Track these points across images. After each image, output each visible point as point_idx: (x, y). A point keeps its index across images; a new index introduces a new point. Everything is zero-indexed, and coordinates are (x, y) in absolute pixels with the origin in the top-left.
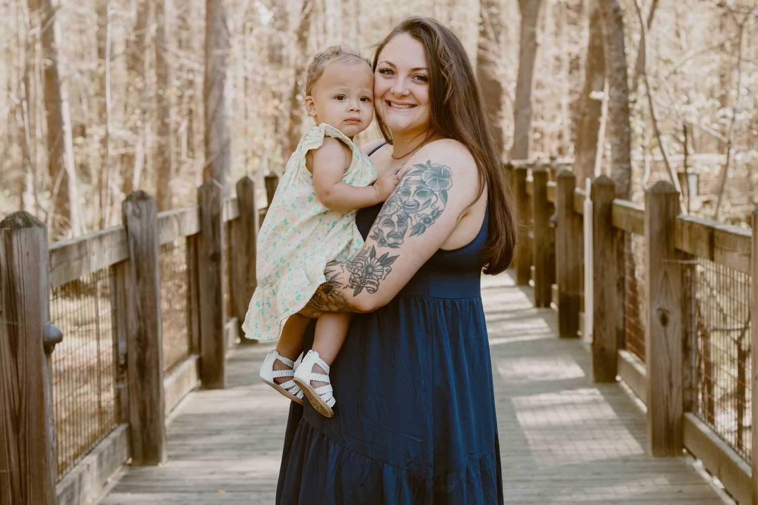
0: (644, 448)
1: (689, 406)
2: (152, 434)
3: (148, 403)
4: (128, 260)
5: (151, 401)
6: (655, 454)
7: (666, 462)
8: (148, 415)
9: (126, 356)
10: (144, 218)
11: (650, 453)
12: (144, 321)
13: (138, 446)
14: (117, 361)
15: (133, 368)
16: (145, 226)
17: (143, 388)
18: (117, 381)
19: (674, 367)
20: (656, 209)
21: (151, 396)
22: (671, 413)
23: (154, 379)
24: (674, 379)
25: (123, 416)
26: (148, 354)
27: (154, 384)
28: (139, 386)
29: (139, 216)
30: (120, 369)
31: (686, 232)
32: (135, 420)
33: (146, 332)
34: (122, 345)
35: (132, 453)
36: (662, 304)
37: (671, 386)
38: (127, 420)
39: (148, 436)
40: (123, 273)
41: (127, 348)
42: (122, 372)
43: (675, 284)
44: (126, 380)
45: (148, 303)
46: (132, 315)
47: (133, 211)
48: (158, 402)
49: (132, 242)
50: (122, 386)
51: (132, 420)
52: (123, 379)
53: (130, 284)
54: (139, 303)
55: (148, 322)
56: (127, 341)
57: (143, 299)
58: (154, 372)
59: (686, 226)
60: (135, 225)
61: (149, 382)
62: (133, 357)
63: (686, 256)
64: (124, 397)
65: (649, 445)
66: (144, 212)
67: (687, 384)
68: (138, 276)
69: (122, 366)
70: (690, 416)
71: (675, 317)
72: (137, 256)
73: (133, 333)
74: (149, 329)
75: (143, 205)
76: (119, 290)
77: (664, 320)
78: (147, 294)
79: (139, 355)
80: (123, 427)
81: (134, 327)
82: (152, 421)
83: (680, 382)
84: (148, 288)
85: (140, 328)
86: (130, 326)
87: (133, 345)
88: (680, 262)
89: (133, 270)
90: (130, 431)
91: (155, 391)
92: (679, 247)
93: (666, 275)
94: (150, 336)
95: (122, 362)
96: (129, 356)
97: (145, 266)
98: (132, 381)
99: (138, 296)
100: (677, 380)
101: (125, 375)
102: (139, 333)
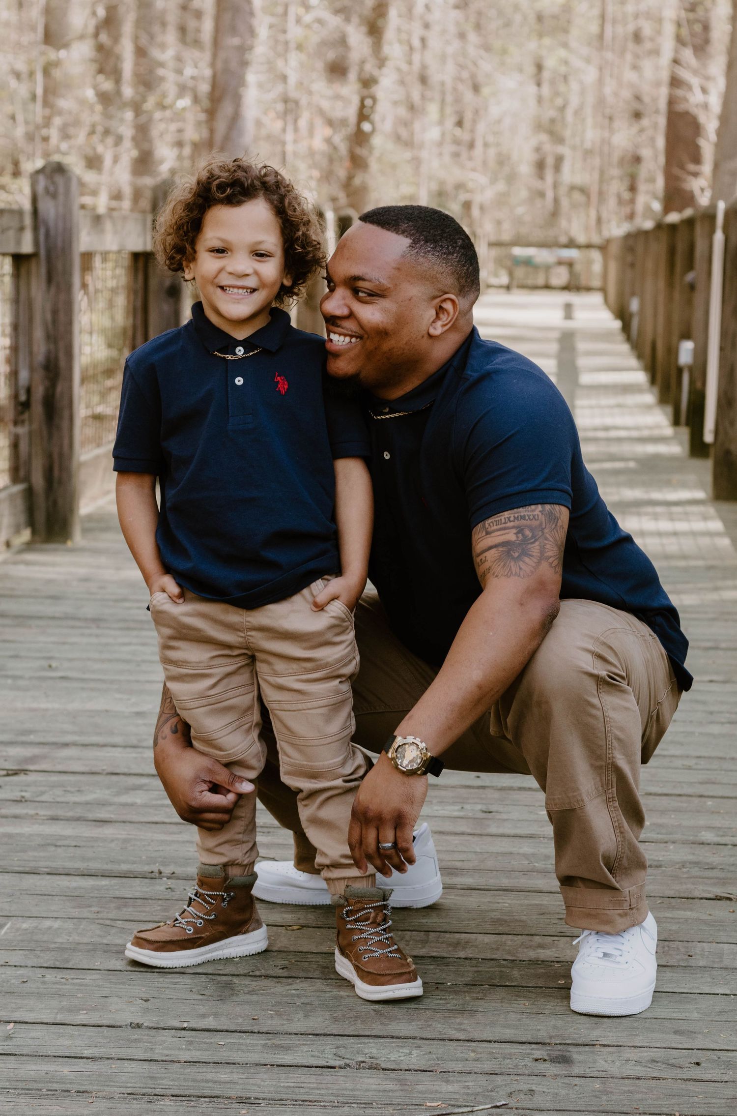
2: (59, 500)
3: (56, 456)
4: (35, 255)
5: (61, 455)
8: (56, 473)
9: (29, 391)
10: (61, 198)
12: (56, 342)
13: (41, 517)
14: (16, 396)
15: (37, 408)
16: (61, 210)
17: (50, 436)
18: (16, 423)
21: (61, 447)
23: (65, 424)
25: (22, 473)
26: (59, 389)
27: (65, 431)
28: (45, 433)
29: (54, 196)
30: (20, 408)
32: (38, 480)
33: (57, 359)
34: (24, 375)
35: (31, 522)
38: (27, 479)
39: (55, 503)
40: (29, 273)
41: (31, 379)
42: (22, 413)
44: (27, 423)
45: (62, 317)
46: (39, 334)
47: (47, 191)
49: (42, 231)
50: (22, 430)
51: (33, 479)
52: (23, 422)
53: (38, 290)
54: (49, 316)
55: (61, 345)
56: (32, 369)
57: (55, 312)
58: (66, 413)
60: (48, 208)
61: (59, 428)
62: (39, 392)
64: (23, 447)
66: (61, 190)
68: (50, 279)
69: (22, 404)
72: (49, 251)
73: (40, 358)
74: (61, 354)
75: (59, 180)
76: (22, 297)
78: (61, 306)
79: (47, 390)
80: (21, 486)
81: (41, 349)
82: (60, 482)
84: (62, 297)
85: (49, 352)
86: (35, 349)
87: (39, 375)
89: (43, 270)
90: (29, 494)
91: (66, 442)
94: (62, 363)
95: (23, 398)
96: (33, 390)
98: (35, 426)
99: (48, 307)
101: (26, 416)
102: (48, 359)
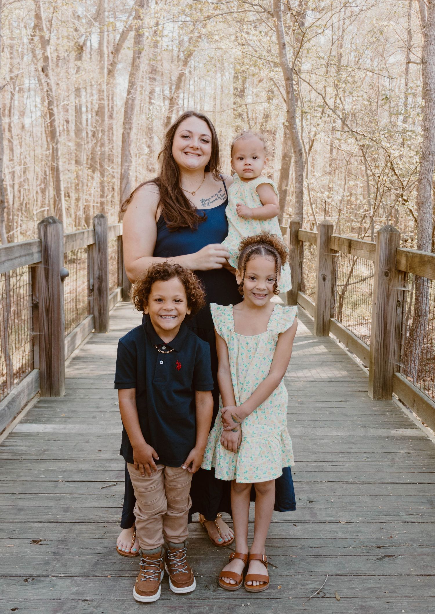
0: (313, 333)
1: (332, 316)
2: (104, 320)
3: (102, 306)
4: (95, 244)
5: (104, 305)
6: (317, 335)
7: (322, 339)
8: (102, 311)
9: (93, 286)
10: (103, 225)
11: (315, 334)
12: (101, 271)
13: (97, 325)
14: (89, 288)
15: (96, 291)
16: (103, 229)
17: (100, 300)
18: (89, 296)
19: (327, 299)
20: (323, 232)
21: (104, 303)
22: (325, 318)
23: (105, 296)
24: (327, 304)
25: (91, 311)
26: (103, 285)
27: (105, 298)
28: (98, 299)
29: (100, 225)
31: (336, 242)
32: (97, 313)
33: (102, 276)
34: (92, 281)
35: (95, 327)
36: (324, 272)
37: (326, 307)
38: (93, 313)
39: (102, 320)
40: (93, 249)
41: (94, 282)
43: (329, 263)
44: (93, 296)
45: (103, 263)
46: (96, 268)
47: (98, 222)
48: (107, 306)
49: (97, 235)
50: (91, 298)
51: (95, 313)
52: (91, 295)
53: (95, 254)
54: (99, 263)
55: (103, 271)
56: (94, 279)
57: (101, 261)
58: (105, 293)
59: (337, 239)
60: (98, 228)
61: (103, 297)
62: (96, 286)
63: (335, 252)
64: (92, 303)
65: (315, 331)
66: (103, 223)
67: (332, 306)
68: (99, 250)
69: (91, 290)
70: (332, 319)
71: (329, 278)
72: (99, 242)
73: (97, 276)
74: (103, 274)
75: (102, 220)
76: (90, 256)
77: (324, 279)
78: (103, 259)
79: (99, 285)
80: (91, 316)
81: (97, 273)
82: (104, 313)
83: (329, 305)
84: (103, 256)
85: (99, 273)
86: (95, 273)
87: (96, 281)
88: (332, 254)
89: (97, 248)
90: (94, 318)
91: (105, 301)
92: (333, 248)
93: (326, 260)
94: (104, 277)
95: (91, 288)
97: (103, 247)
98: (95, 297)
99: (99, 259)
100: (328, 304)
101: (92, 293)
102: (99, 276)
